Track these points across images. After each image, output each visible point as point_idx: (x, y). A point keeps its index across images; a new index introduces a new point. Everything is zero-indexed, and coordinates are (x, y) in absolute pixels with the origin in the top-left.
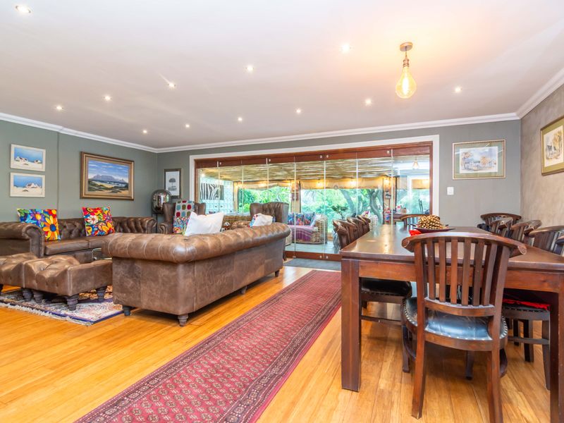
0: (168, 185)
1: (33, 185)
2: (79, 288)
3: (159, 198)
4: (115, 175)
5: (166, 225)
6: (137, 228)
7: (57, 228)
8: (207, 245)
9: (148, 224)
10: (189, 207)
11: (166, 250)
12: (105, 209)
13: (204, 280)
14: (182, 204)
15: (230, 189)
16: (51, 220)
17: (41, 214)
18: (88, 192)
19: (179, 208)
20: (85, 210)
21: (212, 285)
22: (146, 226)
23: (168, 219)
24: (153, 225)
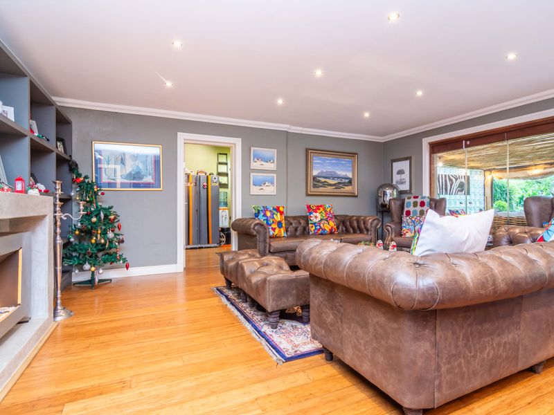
0: (396, 178)
1: (267, 184)
2: (279, 303)
3: (385, 194)
4: (338, 170)
5: (393, 226)
6: (359, 228)
7: (284, 225)
8: (464, 278)
9: (371, 224)
10: (422, 204)
11: (379, 281)
12: (327, 206)
13: (457, 346)
14: (412, 200)
15: (478, 181)
16: (278, 217)
17: (270, 211)
18: (313, 189)
19: (409, 205)
20: (309, 207)
21: (474, 357)
22: (369, 226)
23: (396, 219)
24: (377, 225)
